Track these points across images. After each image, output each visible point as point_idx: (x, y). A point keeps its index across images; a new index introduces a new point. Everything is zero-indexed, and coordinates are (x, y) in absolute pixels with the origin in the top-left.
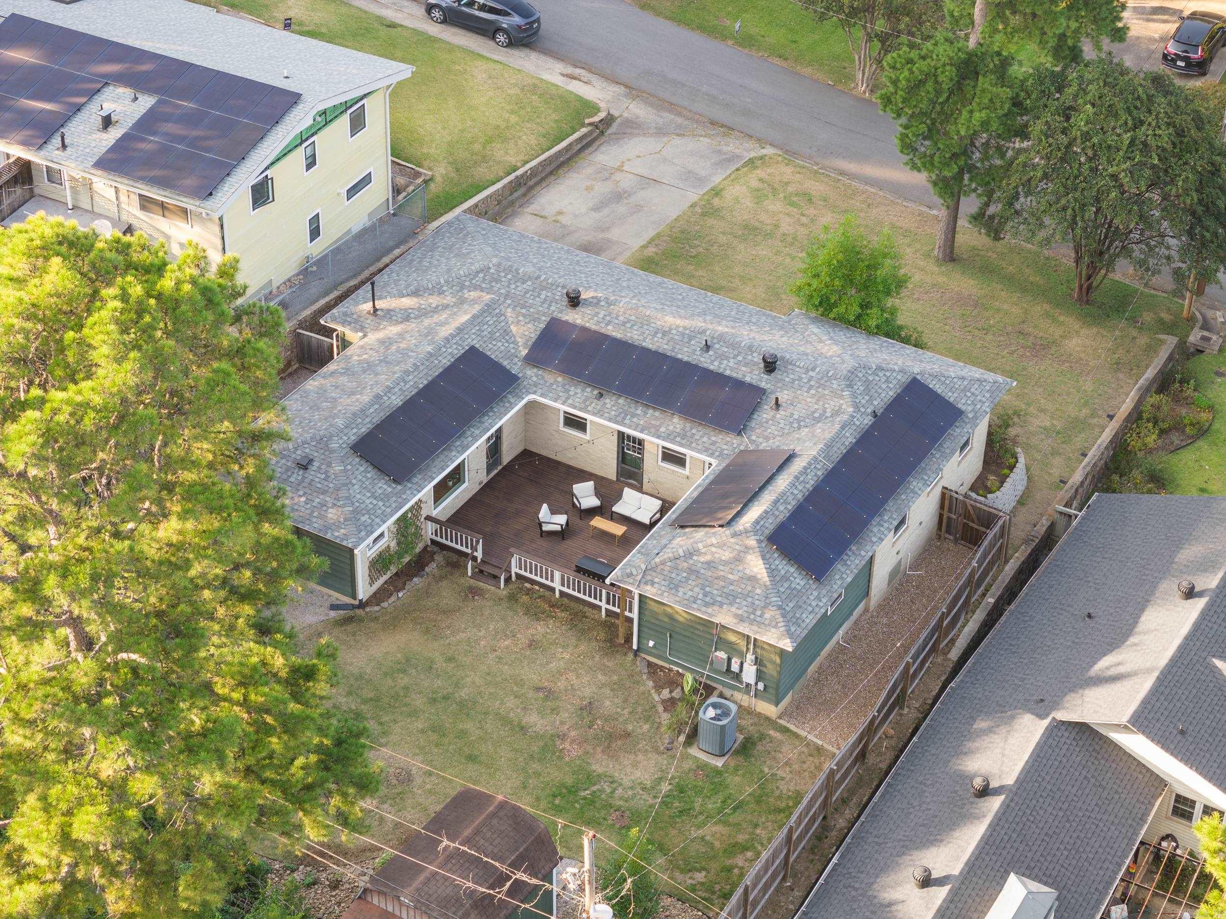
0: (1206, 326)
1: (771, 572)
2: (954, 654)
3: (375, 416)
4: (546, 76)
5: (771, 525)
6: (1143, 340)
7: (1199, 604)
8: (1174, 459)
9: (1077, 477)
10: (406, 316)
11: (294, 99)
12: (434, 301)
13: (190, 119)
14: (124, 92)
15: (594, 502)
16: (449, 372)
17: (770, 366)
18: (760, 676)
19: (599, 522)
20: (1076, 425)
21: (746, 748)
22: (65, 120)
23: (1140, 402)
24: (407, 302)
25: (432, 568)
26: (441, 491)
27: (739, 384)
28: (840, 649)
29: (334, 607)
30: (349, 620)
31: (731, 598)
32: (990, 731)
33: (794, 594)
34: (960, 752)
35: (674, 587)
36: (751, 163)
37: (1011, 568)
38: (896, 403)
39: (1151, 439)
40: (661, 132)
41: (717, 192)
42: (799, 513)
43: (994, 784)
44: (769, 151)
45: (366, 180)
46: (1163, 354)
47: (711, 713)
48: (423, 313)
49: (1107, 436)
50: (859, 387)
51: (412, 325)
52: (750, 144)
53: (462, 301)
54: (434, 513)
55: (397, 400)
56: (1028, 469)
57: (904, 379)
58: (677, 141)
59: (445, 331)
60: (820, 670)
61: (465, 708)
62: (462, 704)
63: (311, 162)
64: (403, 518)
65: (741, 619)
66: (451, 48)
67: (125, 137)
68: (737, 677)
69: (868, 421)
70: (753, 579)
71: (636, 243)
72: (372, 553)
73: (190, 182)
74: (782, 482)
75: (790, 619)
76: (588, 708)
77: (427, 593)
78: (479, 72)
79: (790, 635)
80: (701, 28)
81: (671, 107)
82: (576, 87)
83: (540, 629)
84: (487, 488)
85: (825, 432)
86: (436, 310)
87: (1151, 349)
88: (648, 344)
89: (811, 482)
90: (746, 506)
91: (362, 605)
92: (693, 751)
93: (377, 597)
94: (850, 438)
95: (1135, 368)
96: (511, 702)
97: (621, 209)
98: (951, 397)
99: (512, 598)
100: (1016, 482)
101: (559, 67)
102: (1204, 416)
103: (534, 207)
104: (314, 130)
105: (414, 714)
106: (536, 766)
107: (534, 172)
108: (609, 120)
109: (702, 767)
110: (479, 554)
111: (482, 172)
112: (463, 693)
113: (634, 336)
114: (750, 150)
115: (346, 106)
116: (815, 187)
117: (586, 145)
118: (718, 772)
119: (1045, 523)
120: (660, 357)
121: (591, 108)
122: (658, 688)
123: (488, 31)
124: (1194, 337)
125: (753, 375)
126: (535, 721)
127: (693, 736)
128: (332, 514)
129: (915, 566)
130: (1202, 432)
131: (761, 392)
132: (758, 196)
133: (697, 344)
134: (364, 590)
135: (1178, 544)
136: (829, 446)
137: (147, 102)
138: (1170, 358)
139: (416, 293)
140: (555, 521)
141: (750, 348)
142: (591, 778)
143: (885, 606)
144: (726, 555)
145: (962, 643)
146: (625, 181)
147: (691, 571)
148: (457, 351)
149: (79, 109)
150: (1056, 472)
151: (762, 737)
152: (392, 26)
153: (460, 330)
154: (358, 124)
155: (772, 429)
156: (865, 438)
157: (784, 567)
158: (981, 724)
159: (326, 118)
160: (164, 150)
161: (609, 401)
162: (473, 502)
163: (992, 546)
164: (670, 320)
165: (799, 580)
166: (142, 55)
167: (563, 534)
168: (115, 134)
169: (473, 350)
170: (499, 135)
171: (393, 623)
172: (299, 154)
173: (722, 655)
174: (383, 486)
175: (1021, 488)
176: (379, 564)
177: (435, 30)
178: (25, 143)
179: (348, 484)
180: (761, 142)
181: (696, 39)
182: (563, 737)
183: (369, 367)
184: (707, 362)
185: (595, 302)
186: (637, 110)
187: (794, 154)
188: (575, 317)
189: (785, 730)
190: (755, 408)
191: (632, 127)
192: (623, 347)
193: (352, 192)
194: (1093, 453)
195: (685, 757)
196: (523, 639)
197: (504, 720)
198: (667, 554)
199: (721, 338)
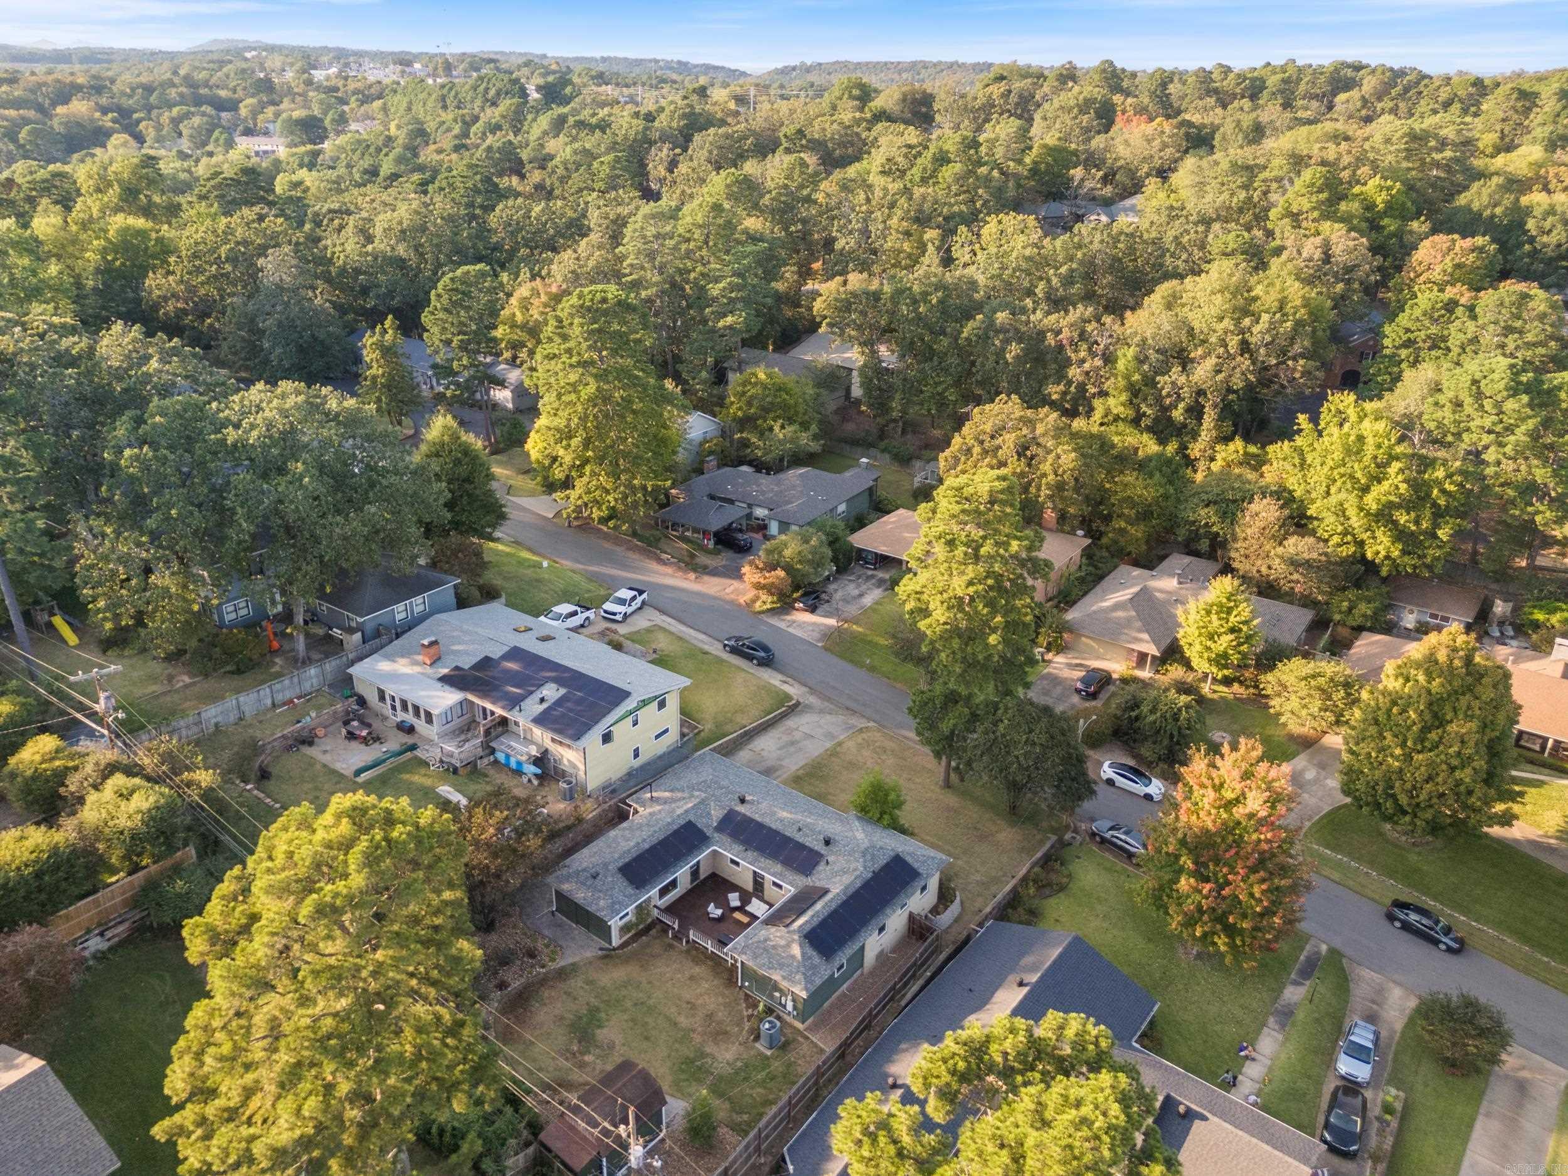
0: (1076, 831)
1: (803, 954)
2: (903, 1003)
3: (634, 853)
4: (773, 682)
5: (808, 928)
6: (1038, 837)
7: (1025, 990)
8: (1044, 902)
9: (988, 909)
10: (665, 801)
11: (627, 694)
12: (679, 795)
13: (579, 702)
14: (553, 686)
15: (737, 903)
16: (676, 833)
17: (827, 842)
18: (795, 1008)
19: (737, 915)
20: (995, 880)
21: (785, 1047)
22: (523, 698)
23: (1029, 872)
24: (667, 794)
25: (653, 932)
26: (663, 892)
27: (811, 850)
28: (844, 995)
29: (601, 949)
30: (606, 957)
31: (781, 966)
32: (907, 1050)
33: (814, 967)
34: (889, 1060)
35: (755, 957)
36: (861, 730)
37: (942, 957)
38: (887, 866)
39: (1032, 891)
40: (821, 711)
41: (840, 744)
42: (823, 924)
43: (899, 1082)
44: (871, 724)
45: (666, 731)
46: (1048, 845)
47: (767, 1026)
48: (673, 800)
49: (1008, 888)
50: (868, 857)
51: (667, 807)
52: (864, 720)
53: (692, 796)
54: (659, 903)
55: (647, 846)
56: (962, 903)
57: (892, 854)
58: (828, 717)
59: (679, 812)
60: (832, 1006)
61: (651, 1010)
62: (649, 1008)
63: (635, 723)
64: (639, 907)
65: (784, 978)
66: (730, 665)
67: (549, 708)
68: (785, 1006)
69: (870, 875)
70: (793, 957)
71: (794, 768)
72: (621, 923)
73: (570, 732)
74: (818, 906)
75: (808, 980)
76: (710, 1016)
77: (648, 945)
78: (740, 678)
79: (806, 989)
80: (851, 661)
81: (829, 699)
82: (786, 688)
83: (697, 970)
84: (689, 892)
85: (847, 879)
86: (679, 800)
87: (1041, 842)
88: (774, 826)
89: (834, 906)
90: (798, 917)
91: (614, 949)
92: (757, 1045)
93: (623, 946)
94: (858, 884)
95: (1030, 852)
96: (673, 1009)
97: (792, 749)
98: (916, 865)
99: (688, 952)
100: (954, 909)
101: (780, 677)
102: (1065, 880)
103: (750, 746)
104: (637, 709)
105: (625, 1011)
106: (677, 1046)
107: (755, 728)
108: (798, 704)
109: (761, 1054)
110: (676, 926)
111: (728, 728)
112: (651, 1002)
113: (767, 821)
114: (862, 723)
115: (656, 697)
116: (889, 744)
117: (784, 716)
118: (767, 1058)
119: (965, 933)
120: (776, 833)
121: (788, 697)
122: (748, 1008)
123: (750, 658)
124: (1068, 836)
125: (819, 847)
126: (683, 1021)
127: (757, 1038)
128: (602, 903)
129: (893, 951)
130: (1062, 888)
131: (822, 856)
132: (860, 747)
133: (795, 827)
134: (616, 941)
135: (1022, 955)
136: (846, 888)
137: (563, 691)
138: (1052, 847)
139: (672, 791)
140: (715, 911)
141: (820, 833)
142: (703, 1055)
143: (872, 973)
144: (783, 943)
145: (909, 996)
146: (797, 735)
147: (765, 949)
148: (682, 822)
149: (531, 693)
150: (977, 905)
151: (794, 1040)
152: (706, 653)
153: (686, 811)
154: (662, 705)
155: (823, 876)
156: (867, 885)
157: (811, 952)
158: (903, 1046)
159: (644, 703)
160: (563, 715)
161: (749, 853)
162: (681, 899)
163: (930, 945)
164: (785, 814)
165: (817, 959)
166: (567, 669)
167: (719, 920)
168: (545, 705)
169: (690, 822)
170: (741, 710)
171: (627, 960)
172: (630, 719)
173: (777, 994)
174: (630, 890)
175: (956, 914)
176: (624, 929)
177: (726, 656)
178: (503, 708)
179: (613, 888)
180: (869, 719)
181: (848, 666)
182: (694, 1031)
183: (640, 827)
184: (799, 837)
185: (752, 802)
186: (812, 700)
187: (884, 727)
188: (741, 809)
189: (807, 1038)
190: (817, 864)
191: (808, 708)
192: (760, 826)
193: (657, 737)
194: (999, 896)
195: (753, 1048)
196: (687, 974)
197: (668, 1018)
198: (755, 939)
199: (807, 825)
